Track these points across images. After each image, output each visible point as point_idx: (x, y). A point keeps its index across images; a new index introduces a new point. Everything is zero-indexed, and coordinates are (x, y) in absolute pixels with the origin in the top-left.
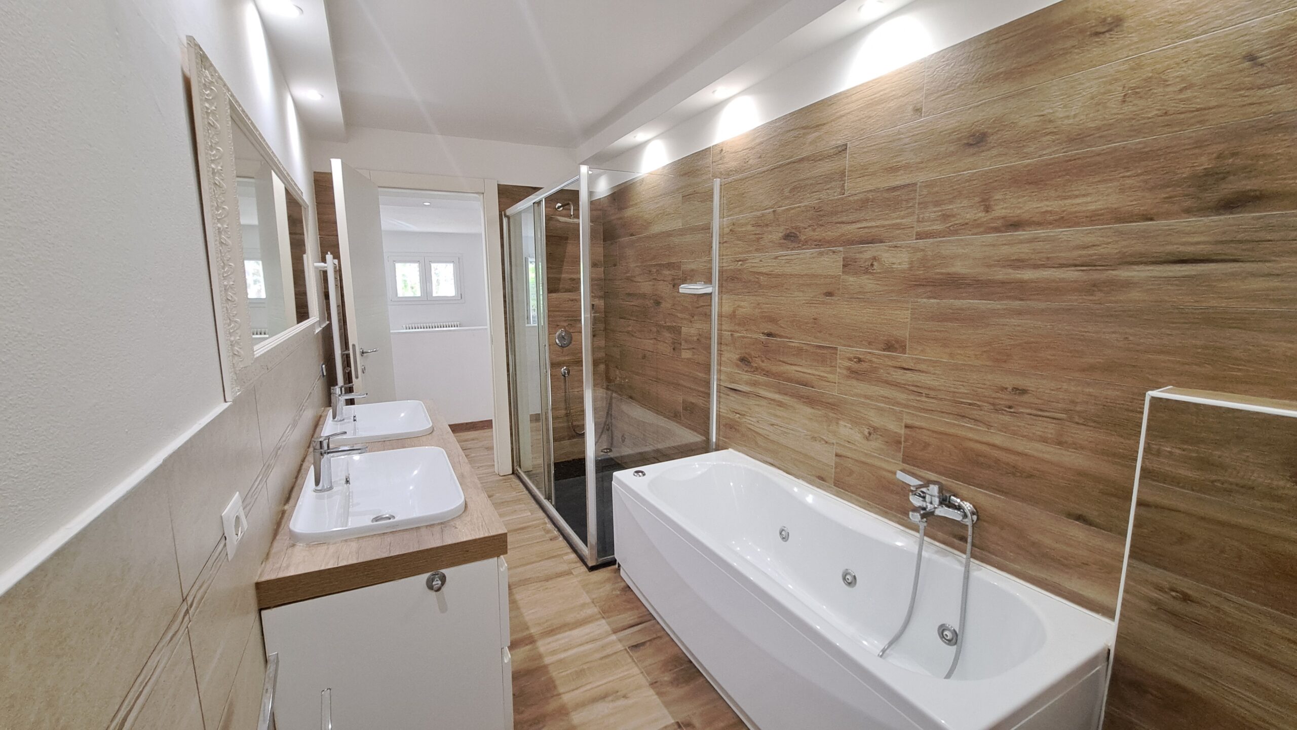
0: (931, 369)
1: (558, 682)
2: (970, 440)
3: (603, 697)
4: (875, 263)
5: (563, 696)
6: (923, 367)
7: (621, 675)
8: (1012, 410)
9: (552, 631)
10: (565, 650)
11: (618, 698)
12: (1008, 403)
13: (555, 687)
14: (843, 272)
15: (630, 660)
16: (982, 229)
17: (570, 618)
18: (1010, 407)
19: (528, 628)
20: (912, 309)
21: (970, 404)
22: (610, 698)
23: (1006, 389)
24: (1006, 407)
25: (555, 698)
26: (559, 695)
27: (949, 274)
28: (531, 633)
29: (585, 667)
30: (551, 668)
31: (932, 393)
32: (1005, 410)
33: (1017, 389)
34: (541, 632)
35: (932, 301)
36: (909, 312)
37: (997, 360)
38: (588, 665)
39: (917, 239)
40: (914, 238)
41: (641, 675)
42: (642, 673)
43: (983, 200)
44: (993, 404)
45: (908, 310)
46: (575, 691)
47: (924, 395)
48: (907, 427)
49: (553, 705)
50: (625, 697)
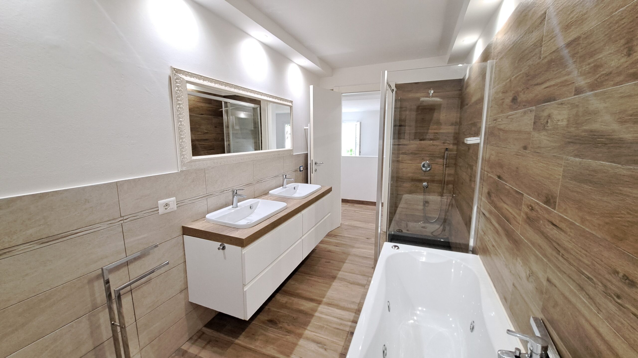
0: (568, 230)
1: (311, 324)
2: (584, 316)
3: (318, 343)
4: (549, 121)
5: (306, 330)
6: (563, 225)
7: (334, 340)
8: (619, 301)
9: (331, 304)
10: (327, 315)
11: (322, 348)
12: (619, 292)
13: (307, 325)
14: (534, 129)
15: (345, 337)
16: (622, 78)
17: (342, 304)
18: (618, 297)
19: (323, 298)
20: (564, 166)
21: (588, 278)
22: (320, 345)
23: (618, 273)
24: (615, 295)
25: (303, 329)
26: (306, 329)
27: (591, 131)
28: (323, 300)
29: (326, 326)
30: (314, 318)
31: (566, 255)
32: (614, 299)
33: (627, 278)
34: (327, 302)
35: (577, 159)
36: (562, 169)
37: (615, 237)
38: (328, 327)
39: (575, 95)
40: (573, 94)
41: (342, 347)
42: (343, 346)
43: (627, 43)
44: (605, 286)
45: (561, 167)
46: (312, 332)
47: (561, 254)
48: (548, 280)
49: (300, 331)
50: (325, 349)
